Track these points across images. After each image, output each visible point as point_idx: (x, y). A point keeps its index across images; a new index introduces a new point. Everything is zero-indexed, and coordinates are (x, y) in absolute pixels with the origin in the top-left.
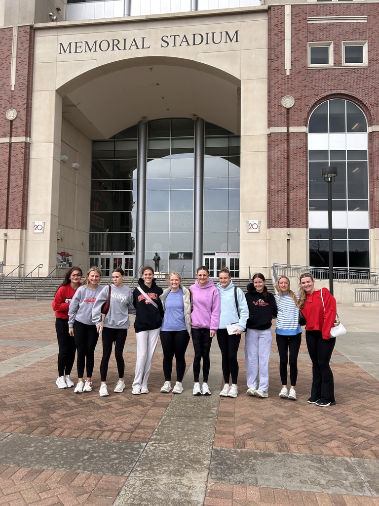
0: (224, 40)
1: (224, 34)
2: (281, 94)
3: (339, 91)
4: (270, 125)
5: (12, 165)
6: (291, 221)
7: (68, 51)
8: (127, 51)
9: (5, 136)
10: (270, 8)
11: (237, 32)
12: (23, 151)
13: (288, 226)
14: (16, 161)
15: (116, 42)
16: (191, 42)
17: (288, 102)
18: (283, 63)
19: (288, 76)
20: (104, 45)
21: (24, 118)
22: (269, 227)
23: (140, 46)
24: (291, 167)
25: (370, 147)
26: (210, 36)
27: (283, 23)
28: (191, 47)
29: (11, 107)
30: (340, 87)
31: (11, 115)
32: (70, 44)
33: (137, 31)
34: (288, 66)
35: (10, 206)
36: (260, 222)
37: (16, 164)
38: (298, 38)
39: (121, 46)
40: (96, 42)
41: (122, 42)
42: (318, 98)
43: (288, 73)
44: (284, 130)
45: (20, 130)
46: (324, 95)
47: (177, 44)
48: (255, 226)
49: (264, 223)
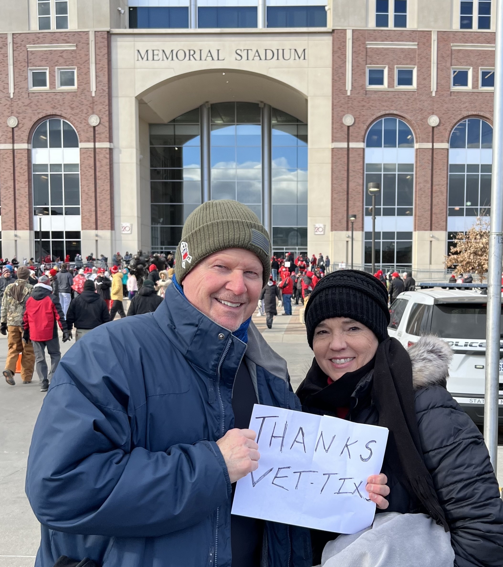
0: (293, 57)
1: (293, 51)
2: (343, 113)
3: (391, 112)
4: (333, 140)
5: (98, 170)
6: (350, 225)
7: (145, 58)
8: (203, 62)
9: (89, 141)
10: (333, 30)
11: (304, 50)
12: (108, 156)
14: (101, 166)
15: (192, 52)
16: (263, 57)
17: (348, 120)
18: (344, 84)
19: (349, 96)
20: (181, 55)
21: (107, 124)
22: (332, 231)
23: (215, 57)
24: (350, 178)
25: (416, 162)
26: (281, 52)
27: (345, 46)
28: (263, 62)
29: (93, 113)
30: (392, 108)
31: (94, 120)
32: (147, 51)
33: (211, 43)
34: (349, 87)
35: (99, 209)
36: (325, 226)
37: (102, 169)
38: (358, 61)
39: (197, 56)
40: (172, 51)
41: (198, 53)
42: (374, 117)
43: (349, 93)
44: (344, 145)
45: (103, 136)
46: (379, 114)
47: (250, 57)
48: (320, 230)
49: (328, 227)
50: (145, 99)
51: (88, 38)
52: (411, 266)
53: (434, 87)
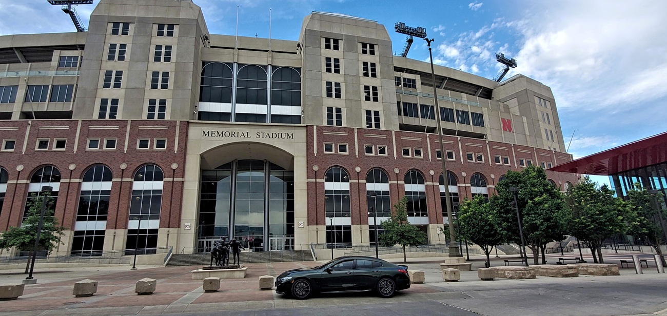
0: (286, 137)
1: (286, 134)
2: (312, 164)
3: (337, 165)
4: (308, 178)
5: (173, 193)
6: (318, 222)
7: (207, 135)
8: (239, 138)
9: (170, 177)
10: (307, 126)
11: (292, 134)
12: (181, 185)
13: (317, 225)
14: (176, 191)
15: (233, 133)
16: (271, 137)
17: (316, 168)
18: (313, 151)
20: (227, 134)
21: (182, 168)
22: (308, 225)
23: (246, 136)
24: (318, 197)
25: (351, 189)
26: (280, 135)
27: (313, 133)
28: (271, 139)
29: (174, 162)
30: (337, 163)
31: (174, 166)
32: (209, 132)
33: (244, 129)
34: (315, 152)
35: (172, 215)
36: (304, 223)
38: (319, 140)
39: (236, 135)
40: (222, 132)
41: (236, 133)
42: (329, 167)
43: (315, 155)
44: (314, 180)
45: (178, 174)
46: (331, 166)
47: (264, 137)
48: (302, 225)
49: (306, 223)
50: (205, 156)
51: (176, 124)
52: (351, 244)
53: (357, 153)
